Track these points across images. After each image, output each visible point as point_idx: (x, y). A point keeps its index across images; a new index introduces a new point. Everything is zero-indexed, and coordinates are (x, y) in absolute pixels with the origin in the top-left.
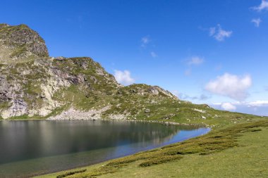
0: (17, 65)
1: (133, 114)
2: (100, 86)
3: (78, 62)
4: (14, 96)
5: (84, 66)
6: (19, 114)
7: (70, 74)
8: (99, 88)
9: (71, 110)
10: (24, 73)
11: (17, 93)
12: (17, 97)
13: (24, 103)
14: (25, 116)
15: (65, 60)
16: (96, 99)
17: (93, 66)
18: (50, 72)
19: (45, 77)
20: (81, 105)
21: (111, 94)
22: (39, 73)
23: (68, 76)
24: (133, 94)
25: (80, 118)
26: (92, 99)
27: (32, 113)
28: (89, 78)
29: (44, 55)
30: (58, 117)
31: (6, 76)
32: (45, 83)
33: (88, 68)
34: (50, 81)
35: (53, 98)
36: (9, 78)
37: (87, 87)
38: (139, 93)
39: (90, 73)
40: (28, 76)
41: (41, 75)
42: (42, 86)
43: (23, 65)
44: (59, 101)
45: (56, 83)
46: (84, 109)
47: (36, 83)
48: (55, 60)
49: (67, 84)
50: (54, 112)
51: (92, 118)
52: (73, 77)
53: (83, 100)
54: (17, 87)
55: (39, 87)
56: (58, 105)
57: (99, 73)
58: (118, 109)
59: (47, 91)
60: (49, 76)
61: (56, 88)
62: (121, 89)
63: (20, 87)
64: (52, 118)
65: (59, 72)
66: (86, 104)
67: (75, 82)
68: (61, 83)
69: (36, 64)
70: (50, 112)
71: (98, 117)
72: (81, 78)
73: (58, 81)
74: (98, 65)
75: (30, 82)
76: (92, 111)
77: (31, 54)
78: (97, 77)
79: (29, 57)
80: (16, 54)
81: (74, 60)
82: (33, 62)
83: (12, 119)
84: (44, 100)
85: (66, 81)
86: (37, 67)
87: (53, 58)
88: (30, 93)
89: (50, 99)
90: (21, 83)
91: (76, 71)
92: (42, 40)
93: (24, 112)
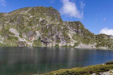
0: (59, 25)
3: (77, 23)
5: (79, 25)
7: (76, 29)
8: (88, 35)
12: (62, 38)
15: (72, 22)
16: (89, 40)
19: (68, 30)
20: (84, 42)
22: (65, 28)
24: (103, 38)
26: (87, 40)
27: (68, 44)
28: (83, 31)
32: (69, 32)
33: (81, 26)
35: (73, 39)
36: (58, 30)
38: (105, 38)
39: (83, 28)
40: (63, 29)
42: (68, 34)
44: (75, 40)
45: (71, 32)
47: (66, 32)
48: (69, 22)
54: (61, 34)
56: (76, 42)
58: (100, 44)
59: (70, 36)
60: (69, 29)
61: (72, 35)
62: (97, 36)
64: (76, 47)
65: (71, 27)
72: (80, 30)
75: (64, 32)
78: (86, 30)
80: (53, 20)
81: (75, 22)
84: (70, 40)
85: (74, 32)
86: (65, 26)
88: (65, 36)
90: (62, 32)
91: (77, 27)
92: (59, 13)
93: (65, 44)
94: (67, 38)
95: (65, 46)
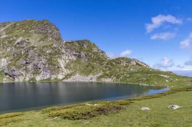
0: (43, 47)
1: (118, 78)
2: (96, 59)
3: (81, 43)
4: (42, 67)
5: (85, 46)
6: (46, 78)
7: (76, 52)
8: (95, 60)
9: (77, 75)
10: (48, 52)
11: (44, 64)
12: (44, 67)
13: (48, 71)
14: (49, 79)
15: (72, 42)
16: (93, 68)
17: (91, 46)
18: (63, 51)
19: (60, 54)
20: (83, 72)
21: (103, 65)
22: (56, 52)
23: (74, 53)
24: (118, 65)
25: (83, 81)
26: (90, 68)
27: (53, 77)
28: (88, 54)
29: (59, 39)
30: (69, 80)
31: (37, 54)
32: (61, 58)
33: (87, 47)
34: (64, 57)
35: (66, 68)
36: (39, 55)
37: (87, 60)
38: (122, 64)
39: (89, 51)
40: (50, 54)
41: (58, 53)
42: (59, 60)
43: (47, 46)
44: (70, 69)
45: (67, 58)
46: (85, 75)
47: (55, 58)
48: (66, 43)
49: (74, 58)
50: (67, 76)
51: (91, 81)
52: (77, 54)
53: (85, 69)
54: (44, 61)
55: (57, 60)
56: (69, 72)
57: (95, 50)
58: (107, 75)
59: (62, 63)
60: (63, 53)
61: (67, 61)
62: (110, 61)
63: (46, 61)
64: (65, 81)
65: (69, 50)
66: (86, 72)
67: (79, 57)
68: (70, 58)
69: (55, 45)
70: (64, 76)
71: (94, 80)
72: (83, 54)
73: (69, 56)
74: (94, 45)
75: (51, 58)
76: (91, 76)
77: (51, 39)
78: (93, 53)
79: (50, 41)
80: (42, 40)
81: (78, 42)
82: (52, 45)
83: (42, 81)
84: (60, 69)
85: (73, 56)
86: (55, 48)
87: (65, 41)
88: (52, 64)
89: (64, 68)
90: (46, 59)
91: (80, 49)
92: (57, 29)
93: (48, 76)
94: (53, 67)
95: (46, 80)
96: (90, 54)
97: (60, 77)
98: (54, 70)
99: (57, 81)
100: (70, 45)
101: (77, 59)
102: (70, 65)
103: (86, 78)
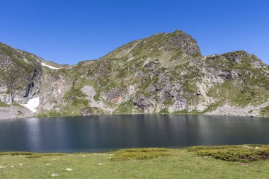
0: (176, 68)
2: (257, 80)
3: (231, 57)
4: (175, 94)
5: (238, 61)
6: (181, 109)
7: (223, 71)
8: (256, 82)
9: (226, 106)
10: (182, 74)
11: (178, 91)
12: (179, 95)
13: (184, 100)
14: (185, 111)
15: (217, 57)
16: (253, 94)
17: (248, 59)
18: (204, 71)
19: (200, 76)
20: (236, 101)
22: (193, 73)
23: (221, 73)
25: (236, 114)
26: (248, 94)
27: (191, 108)
28: (243, 73)
29: (197, 55)
30: (214, 113)
31: (169, 78)
32: (200, 81)
33: (242, 62)
34: (204, 79)
35: (208, 95)
36: (171, 79)
37: (241, 82)
39: (245, 68)
40: (185, 76)
41: (196, 74)
42: (198, 85)
43: (180, 66)
44: (214, 97)
45: (209, 80)
46: (239, 105)
47: (192, 81)
48: (208, 59)
49: (221, 80)
50: (210, 108)
51: (250, 115)
52: (226, 73)
53: (239, 97)
54: (177, 86)
55: (195, 85)
56: (213, 101)
57: (256, 65)
59: (202, 88)
60: (203, 74)
61: (210, 86)
63: (180, 86)
64: (208, 113)
65: (212, 69)
66: (242, 100)
67: (229, 78)
68: (215, 80)
69: (191, 64)
70: (207, 108)
71: (256, 114)
72: (234, 73)
73: (212, 78)
74: (254, 57)
75: (187, 81)
76: (249, 107)
77: (185, 55)
78: (253, 71)
79: (185, 58)
80: (174, 58)
81: (226, 56)
82: (188, 63)
83: (176, 113)
84: (200, 97)
85: (219, 78)
86: (192, 68)
87: (206, 57)
88: (188, 91)
89: (205, 96)
90: (181, 83)
91: (229, 66)
92: (194, 41)
93: (184, 107)
94: (190, 94)
95: (182, 111)
96: (247, 72)
97: (201, 108)
98: (192, 98)
99: (196, 114)
100: (214, 62)
101: (225, 81)
102: (214, 91)
103: (242, 110)
